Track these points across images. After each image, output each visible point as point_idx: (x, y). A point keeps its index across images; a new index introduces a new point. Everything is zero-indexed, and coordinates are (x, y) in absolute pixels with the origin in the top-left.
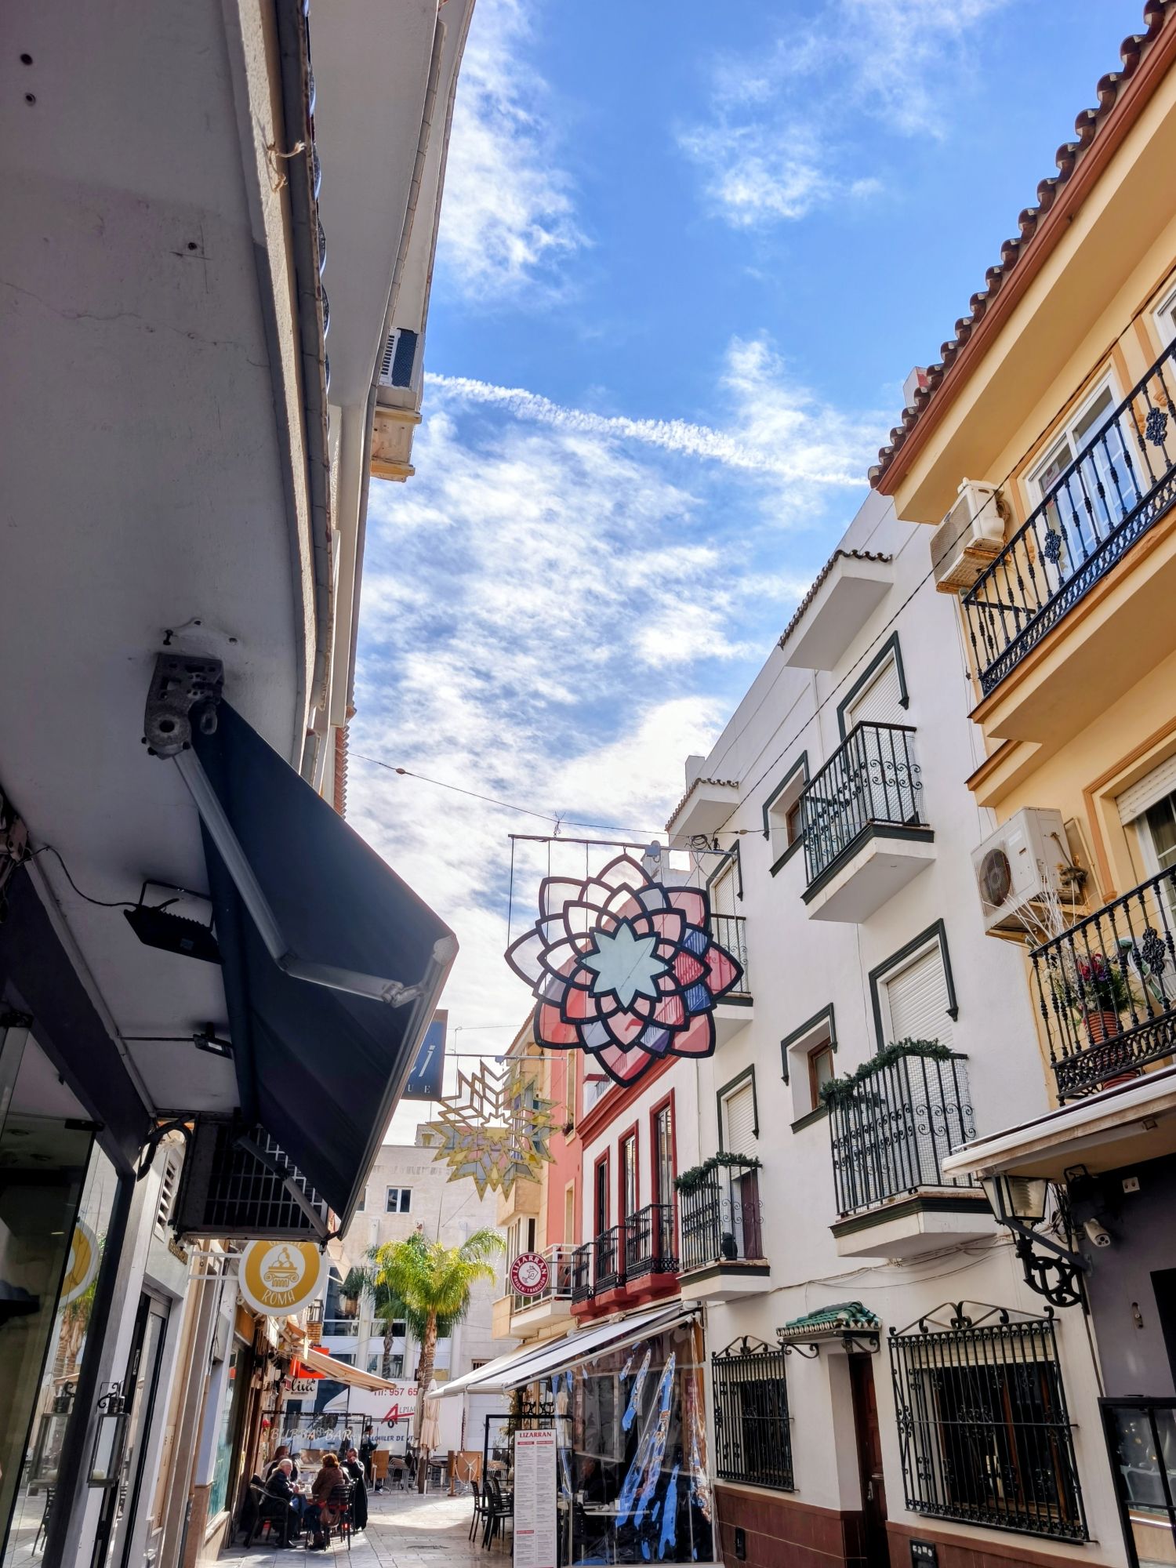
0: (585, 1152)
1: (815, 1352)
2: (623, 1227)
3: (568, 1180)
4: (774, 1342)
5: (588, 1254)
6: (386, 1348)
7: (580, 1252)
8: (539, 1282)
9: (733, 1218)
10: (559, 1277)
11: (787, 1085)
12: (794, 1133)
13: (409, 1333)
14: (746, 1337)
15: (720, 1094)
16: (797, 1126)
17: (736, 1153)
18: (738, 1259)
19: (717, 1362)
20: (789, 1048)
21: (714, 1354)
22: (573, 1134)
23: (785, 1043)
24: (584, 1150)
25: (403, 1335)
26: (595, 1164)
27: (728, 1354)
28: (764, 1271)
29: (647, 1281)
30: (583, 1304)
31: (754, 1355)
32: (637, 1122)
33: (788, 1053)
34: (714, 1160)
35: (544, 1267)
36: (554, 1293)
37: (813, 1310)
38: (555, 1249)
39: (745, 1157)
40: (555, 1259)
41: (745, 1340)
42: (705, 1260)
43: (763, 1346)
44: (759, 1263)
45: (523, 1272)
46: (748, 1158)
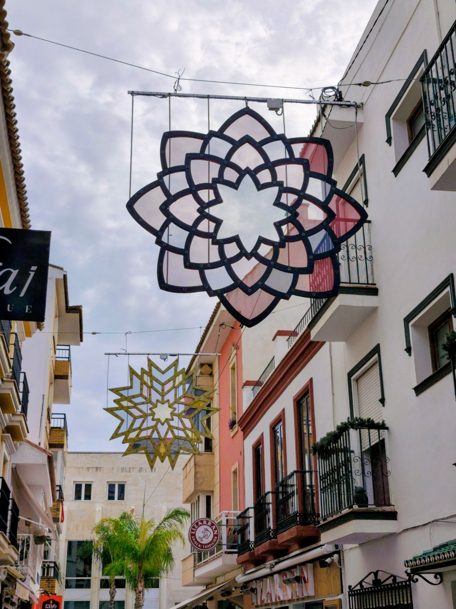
0: (246, 441)
1: (439, 580)
2: (275, 492)
3: (233, 464)
4: (402, 573)
5: (249, 517)
6: (111, 596)
7: (243, 516)
8: (212, 540)
9: (363, 472)
10: (228, 537)
11: (410, 355)
12: (417, 395)
13: (127, 585)
14: (378, 571)
15: (350, 375)
16: (419, 389)
17: (365, 417)
18: (369, 507)
19: (352, 592)
20: (411, 324)
21: (350, 587)
22: (237, 428)
23: (407, 320)
24: (244, 439)
25: (123, 586)
26: (253, 448)
27: (362, 586)
28: (393, 516)
29: (293, 532)
30: (246, 556)
31: (384, 586)
32: (283, 410)
33: (410, 328)
34: (345, 424)
35: (216, 529)
36: (224, 548)
37: (437, 544)
38: (224, 515)
39: (373, 421)
40: (224, 523)
41: (376, 574)
42: (341, 508)
43: (392, 578)
44: (387, 509)
45: (199, 533)
46: (376, 422)
